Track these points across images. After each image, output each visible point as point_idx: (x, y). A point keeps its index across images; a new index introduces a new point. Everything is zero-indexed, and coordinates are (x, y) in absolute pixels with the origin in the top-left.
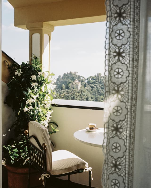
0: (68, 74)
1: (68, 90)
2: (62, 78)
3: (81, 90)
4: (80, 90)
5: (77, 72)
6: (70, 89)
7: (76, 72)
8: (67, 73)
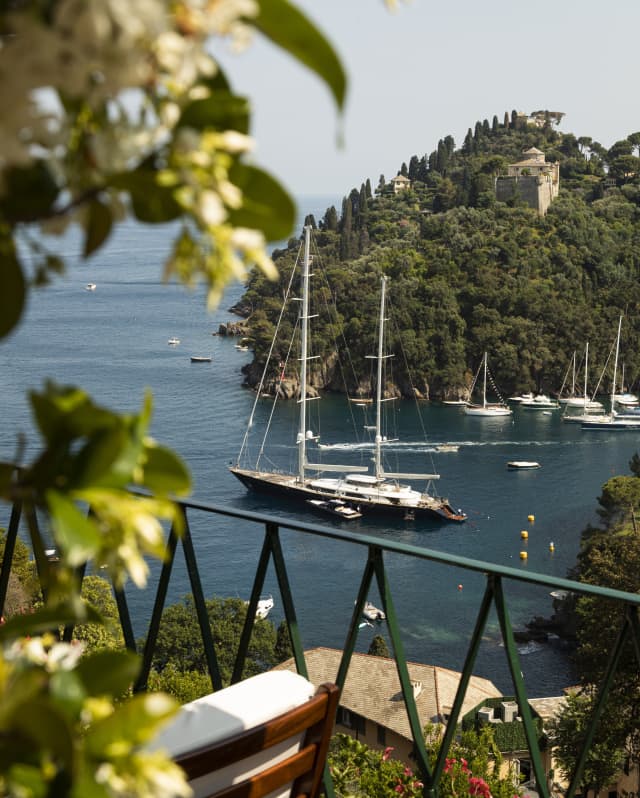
0: (499, 130)
1: (472, 210)
2: (463, 151)
3: (559, 213)
4: (549, 211)
5: (558, 116)
6: (486, 204)
7: (553, 115)
8: (495, 119)
